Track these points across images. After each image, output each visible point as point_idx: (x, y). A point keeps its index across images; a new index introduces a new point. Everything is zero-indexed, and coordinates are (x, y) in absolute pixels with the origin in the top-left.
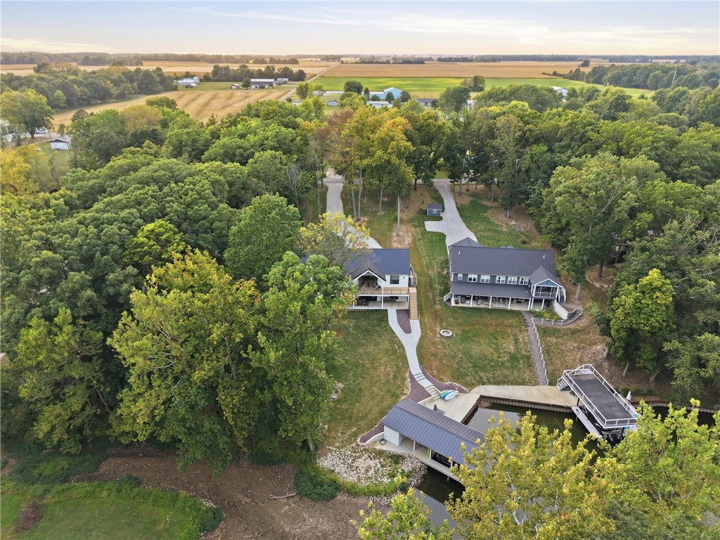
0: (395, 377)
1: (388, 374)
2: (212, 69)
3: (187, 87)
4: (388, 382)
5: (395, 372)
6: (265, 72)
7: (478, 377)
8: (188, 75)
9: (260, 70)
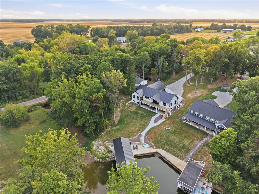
0: (135, 132)
1: (134, 130)
2: (211, 25)
3: (196, 31)
4: (131, 132)
5: (136, 131)
6: (232, 26)
7: (163, 146)
8: (201, 27)
9: (231, 26)
